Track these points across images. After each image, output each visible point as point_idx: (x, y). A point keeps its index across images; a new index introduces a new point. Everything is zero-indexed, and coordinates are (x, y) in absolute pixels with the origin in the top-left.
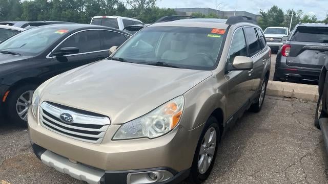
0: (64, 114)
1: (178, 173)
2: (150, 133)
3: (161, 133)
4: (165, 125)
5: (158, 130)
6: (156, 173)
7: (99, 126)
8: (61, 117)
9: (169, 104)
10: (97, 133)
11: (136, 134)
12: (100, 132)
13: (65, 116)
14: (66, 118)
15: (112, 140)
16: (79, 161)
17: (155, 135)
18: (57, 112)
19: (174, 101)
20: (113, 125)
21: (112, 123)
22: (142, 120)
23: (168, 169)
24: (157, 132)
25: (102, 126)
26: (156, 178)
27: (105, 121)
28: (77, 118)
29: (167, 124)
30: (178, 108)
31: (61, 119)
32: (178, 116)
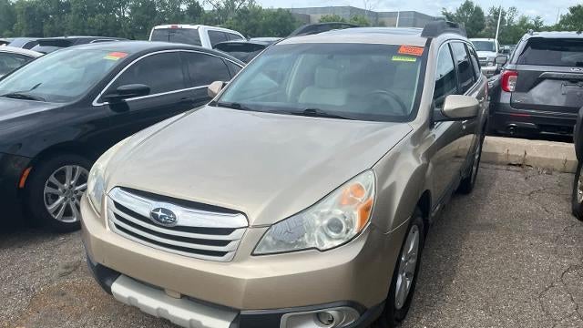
0: (157, 210)
1: (366, 310)
2: (320, 240)
3: (339, 239)
4: (347, 223)
5: (333, 234)
6: (332, 312)
7: (228, 231)
8: (152, 214)
9: (348, 187)
10: (225, 243)
11: (297, 243)
12: (230, 241)
13: (160, 213)
14: (162, 217)
15: (252, 254)
16: (184, 293)
17: (328, 244)
18: (144, 207)
19: (359, 181)
20: (254, 227)
21: (251, 224)
22: (305, 216)
23: (352, 304)
24: (330, 238)
25: (233, 230)
26: (331, 321)
27: (238, 221)
28: (184, 217)
29: (350, 224)
30: (366, 193)
31: (154, 219)
32: (367, 209)
